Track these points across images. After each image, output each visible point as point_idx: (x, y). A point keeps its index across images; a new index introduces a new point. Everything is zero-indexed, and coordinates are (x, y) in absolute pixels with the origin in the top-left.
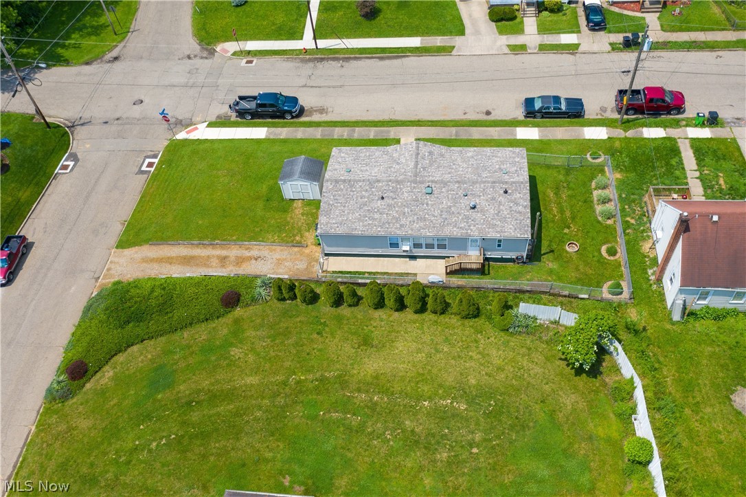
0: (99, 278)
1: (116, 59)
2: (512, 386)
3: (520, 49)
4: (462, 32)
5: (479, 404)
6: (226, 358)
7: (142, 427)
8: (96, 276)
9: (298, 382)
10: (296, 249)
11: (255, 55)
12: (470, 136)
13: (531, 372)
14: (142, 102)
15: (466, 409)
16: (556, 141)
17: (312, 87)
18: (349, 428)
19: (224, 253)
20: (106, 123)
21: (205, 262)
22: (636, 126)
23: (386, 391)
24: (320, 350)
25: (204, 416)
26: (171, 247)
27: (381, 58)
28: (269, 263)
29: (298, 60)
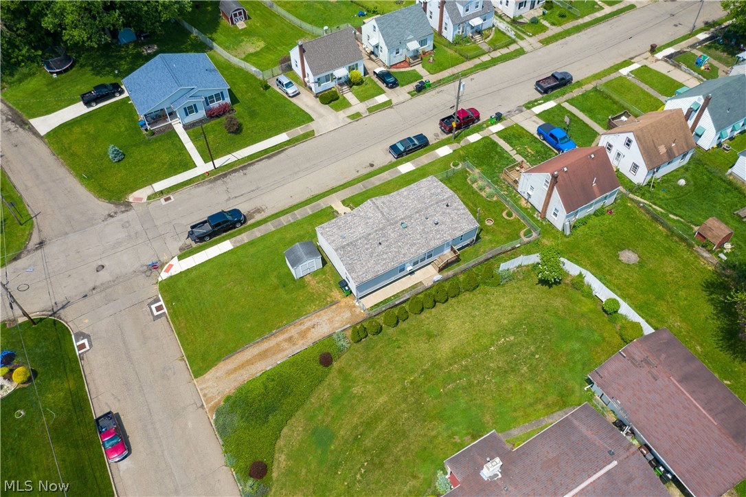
0: (203, 405)
1: (41, 244)
2: (526, 312)
3: (356, 117)
4: (310, 119)
5: (518, 332)
6: (354, 398)
7: (339, 473)
8: (199, 405)
9: (412, 382)
10: (334, 307)
11: (169, 192)
12: (373, 184)
13: (529, 299)
14: (103, 267)
15: (515, 339)
16: (426, 165)
17: (236, 197)
18: (464, 388)
19: (286, 336)
20: (86, 296)
21: (277, 349)
22: (462, 138)
23: (466, 356)
24: (408, 357)
25: (373, 439)
26: (242, 353)
27: (269, 158)
28: (324, 324)
29: (207, 183)
